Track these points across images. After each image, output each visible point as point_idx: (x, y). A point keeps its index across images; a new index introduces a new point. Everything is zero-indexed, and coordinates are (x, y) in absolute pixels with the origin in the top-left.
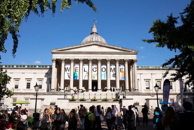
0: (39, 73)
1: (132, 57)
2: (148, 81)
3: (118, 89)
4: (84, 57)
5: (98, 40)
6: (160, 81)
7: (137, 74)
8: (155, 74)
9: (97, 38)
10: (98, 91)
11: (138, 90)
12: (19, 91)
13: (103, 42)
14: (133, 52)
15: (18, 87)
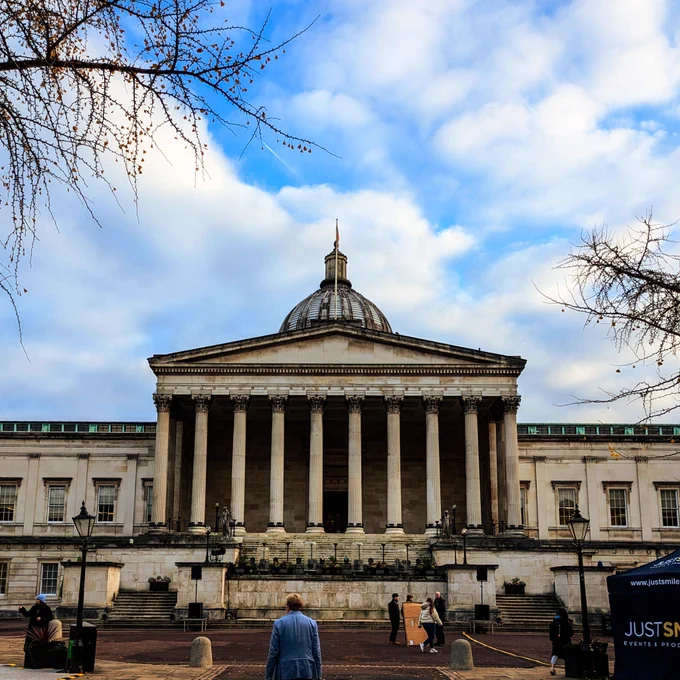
0: (104, 455)
1: (496, 387)
2: (568, 487)
3: (435, 525)
4: (292, 386)
5: (351, 311)
6: (622, 491)
7: (521, 458)
8: (604, 459)
9: (346, 304)
10: (349, 530)
11: (521, 528)
12: (18, 532)
13: (372, 321)
14: (502, 366)
15: (12, 515)
